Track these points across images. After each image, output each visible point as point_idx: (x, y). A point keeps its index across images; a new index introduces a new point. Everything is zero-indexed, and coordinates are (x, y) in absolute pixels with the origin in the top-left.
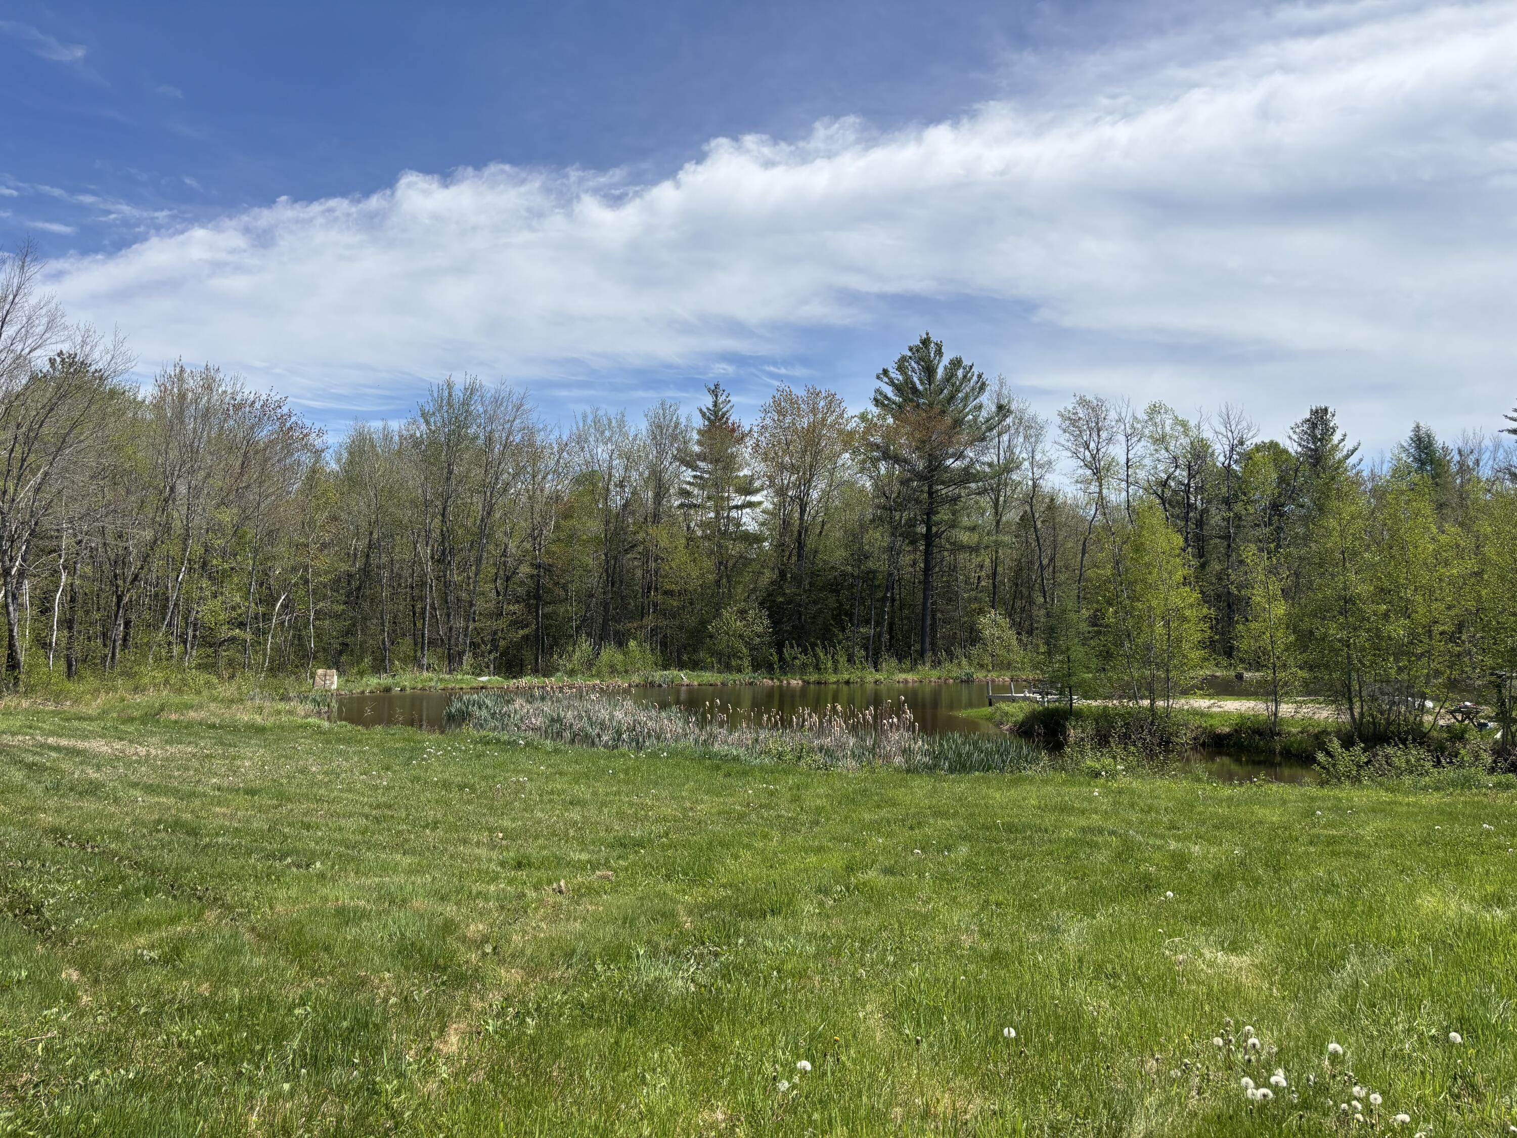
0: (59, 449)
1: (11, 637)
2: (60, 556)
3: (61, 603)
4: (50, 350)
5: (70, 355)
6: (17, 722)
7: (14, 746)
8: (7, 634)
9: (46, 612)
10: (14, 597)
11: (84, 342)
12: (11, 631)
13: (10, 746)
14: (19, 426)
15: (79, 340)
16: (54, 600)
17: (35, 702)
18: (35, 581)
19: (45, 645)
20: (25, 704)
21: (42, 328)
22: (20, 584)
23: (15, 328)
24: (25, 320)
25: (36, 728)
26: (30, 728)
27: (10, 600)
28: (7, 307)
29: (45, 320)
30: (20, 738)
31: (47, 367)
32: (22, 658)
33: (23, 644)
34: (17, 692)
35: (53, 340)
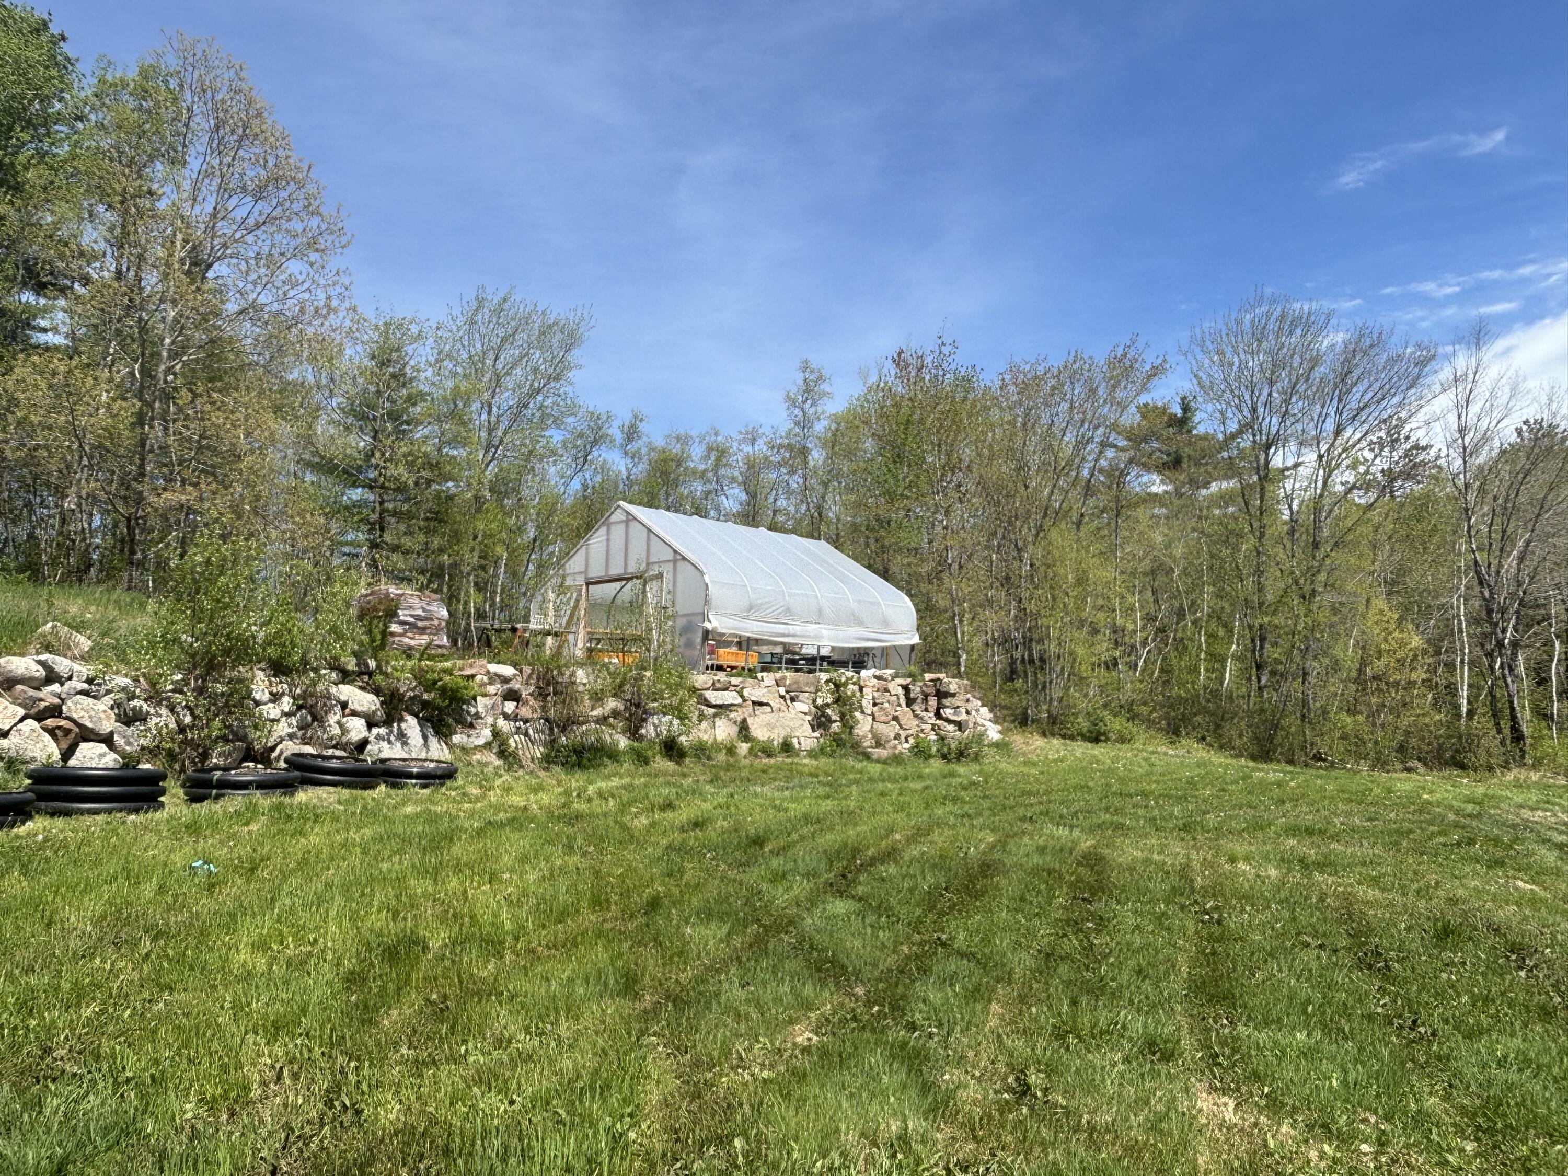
0: (1539, 515)
1: (1513, 709)
2: (1551, 625)
3: (1558, 673)
4: (1515, 420)
5: (1536, 421)
6: (1534, 797)
7: (1536, 823)
8: (1507, 705)
9: (1543, 681)
10: (1511, 669)
11: (1551, 400)
12: (1512, 702)
13: (1531, 822)
14: (1495, 498)
15: (1544, 399)
16: (1550, 670)
17: (1545, 776)
18: (1528, 652)
19: (1547, 717)
20: (1534, 776)
21: (1505, 398)
22: (1515, 656)
23: (1480, 404)
24: (1488, 394)
25: (1554, 804)
26: (1548, 803)
27: (1507, 672)
28: (1469, 387)
29: (1507, 389)
30: (1540, 813)
31: (1514, 438)
32: (1525, 729)
33: (1525, 715)
34: (1525, 764)
35: (1517, 407)
